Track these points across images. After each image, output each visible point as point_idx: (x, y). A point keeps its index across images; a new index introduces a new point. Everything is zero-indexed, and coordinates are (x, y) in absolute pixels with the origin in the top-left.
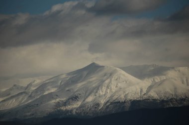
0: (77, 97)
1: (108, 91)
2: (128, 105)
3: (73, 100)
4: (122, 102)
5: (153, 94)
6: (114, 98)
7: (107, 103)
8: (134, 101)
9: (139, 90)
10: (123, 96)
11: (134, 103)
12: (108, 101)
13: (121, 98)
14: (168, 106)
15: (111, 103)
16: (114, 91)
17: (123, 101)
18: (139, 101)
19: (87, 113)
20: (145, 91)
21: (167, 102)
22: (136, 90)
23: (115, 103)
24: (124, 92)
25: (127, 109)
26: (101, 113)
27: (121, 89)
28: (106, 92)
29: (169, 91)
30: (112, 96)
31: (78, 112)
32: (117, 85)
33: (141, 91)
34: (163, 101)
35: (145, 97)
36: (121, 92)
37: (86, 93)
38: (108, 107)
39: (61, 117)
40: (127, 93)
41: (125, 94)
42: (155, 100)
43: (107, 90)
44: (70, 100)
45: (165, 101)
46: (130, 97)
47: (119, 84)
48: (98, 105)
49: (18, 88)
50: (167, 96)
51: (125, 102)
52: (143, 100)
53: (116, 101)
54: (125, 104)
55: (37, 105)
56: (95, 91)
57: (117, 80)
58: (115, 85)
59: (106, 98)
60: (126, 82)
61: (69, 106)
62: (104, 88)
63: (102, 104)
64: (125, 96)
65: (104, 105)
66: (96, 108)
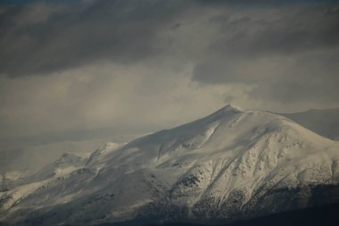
0: (196, 178)
1: (262, 165)
2: (305, 196)
3: (187, 185)
4: (293, 189)
6: (275, 181)
7: (259, 191)
8: (319, 186)
9: (329, 163)
10: (293, 177)
11: (319, 190)
12: (262, 188)
13: (290, 181)
15: (269, 192)
16: (274, 165)
17: (295, 186)
18: (331, 187)
19: (218, 213)
22: (324, 162)
23: (276, 191)
24: (297, 167)
25: (304, 204)
26: (246, 212)
27: (289, 160)
28: (258, 168)
30: (269, 177)
31: (197, 210)
32: (281, 151)
33: (334, 164)
36: (290, 168)
37: (214, 170)
38: (261, 200)
39: (162, 221)
40: (302, 169)
41: (298, 172)
43: (259, 162)
44: (181, 186)
46: (309, 179)
47: (286, 151)
48: (240, 194)
49: (72, 161)
51: (298, 189)
53: (280, 186)
54: (300, 193)
55: (112, 196)
56: (233, 165)
57: (279, 141)
58: (277, 153)
59: (256, 180)
60: (301, 147)
61: (179, 199)
62: (251, 158)
63: (249, 193)
64: (298, 177)
65: (253, 197)
66: (236, 201)
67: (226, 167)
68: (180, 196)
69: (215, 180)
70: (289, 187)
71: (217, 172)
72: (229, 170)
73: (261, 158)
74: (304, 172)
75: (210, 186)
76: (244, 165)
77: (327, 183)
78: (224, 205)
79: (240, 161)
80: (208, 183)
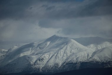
0: (43, 59)
1: (65, 55)
2: (78, 65)
3: (40, 61)
4: (75, 63)
5: (96, 58)
6: (69, 60)
7: (63, 63)
8: (83, 62)
9: (86, 55)
10: (75, 59)
11: (83, 64)
12: (64, 63)
13: (74, 60)
14: (106, 67)
15: (67, 64)
16: (69, 55)
17: (75, 62)
18: (86, 63)
19: (50, 70)
20: (90, 55)
21: (106, 63)
22: (85, 54)
23: (69, 64)
24: (76, 56)
25: (78, 68)
26: (59, 70)
27: (74, 53)
29: (108, 56)
30: (67, 59)
31: (43, 69)
32: (71, 51)
33: (88, 55)
34: (103, 63)
35: (91, 59)
36: (74, 56)
38: (64, 66)
39: (31, 73)
40: (78, 57)
41: (76, 57)
42: (97, 62)
43: (64, 54)
44: (38, 61)
45: (105, 63)
47: (73, 51)
48: (57, 64)
49: (1, 52)
50: (106, 59)
51: (76, 63)
52: (89, 62)
53: (70, 62)
54: (77, 64)
55: (15, 64)
56: (55, 55)
57: (71, 47)
58: (70, 51)
59: (63, 60)
60: (78, 49)
61: (37, 65)
62: (62, 53)
63: (60, 64)
64: (76, 59)
65: (62, 65)
66: (56, 67)
67: (53, 55)
68: (38, 65)
69: (49, 60)
70: (73, 62)
71: (50, 57)
72: (54, 56)
73: (65, 53)
74: (78, 58)
75: (48, 62)
76: (59, 55)
77: (85, 61)
78: (52, 68)
79: (58, 53)
80: (47, 60)
